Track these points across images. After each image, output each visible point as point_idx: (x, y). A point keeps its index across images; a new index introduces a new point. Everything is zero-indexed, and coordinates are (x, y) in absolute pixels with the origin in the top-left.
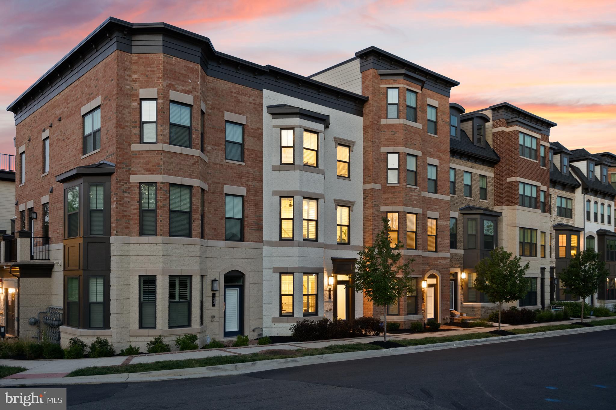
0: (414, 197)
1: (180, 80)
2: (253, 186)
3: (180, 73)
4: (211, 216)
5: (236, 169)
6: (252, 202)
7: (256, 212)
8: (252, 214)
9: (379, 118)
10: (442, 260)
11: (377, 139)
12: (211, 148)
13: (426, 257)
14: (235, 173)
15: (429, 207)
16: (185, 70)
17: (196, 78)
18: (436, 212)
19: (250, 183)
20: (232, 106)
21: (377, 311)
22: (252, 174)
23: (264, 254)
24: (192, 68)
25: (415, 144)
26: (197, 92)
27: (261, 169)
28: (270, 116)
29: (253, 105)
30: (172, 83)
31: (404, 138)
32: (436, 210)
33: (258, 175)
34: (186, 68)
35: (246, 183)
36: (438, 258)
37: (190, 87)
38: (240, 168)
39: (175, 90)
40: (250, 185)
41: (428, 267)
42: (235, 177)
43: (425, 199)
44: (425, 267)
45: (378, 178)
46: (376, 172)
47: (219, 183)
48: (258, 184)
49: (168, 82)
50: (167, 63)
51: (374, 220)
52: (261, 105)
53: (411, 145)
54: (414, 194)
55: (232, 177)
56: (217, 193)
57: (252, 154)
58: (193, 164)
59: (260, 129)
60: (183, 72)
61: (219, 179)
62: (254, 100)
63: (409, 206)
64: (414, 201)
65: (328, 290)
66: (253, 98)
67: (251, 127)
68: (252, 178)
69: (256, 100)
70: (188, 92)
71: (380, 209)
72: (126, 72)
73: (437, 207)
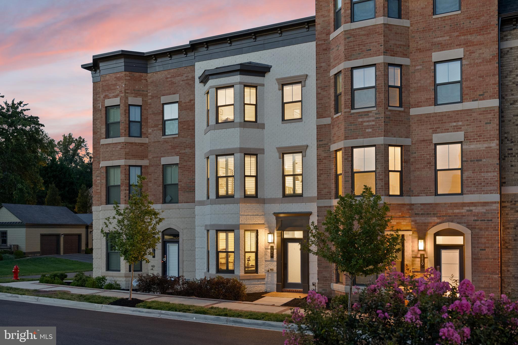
0: (365, 124)
1: (112, 90)
2: (186, 153)
3: (111, 85)
4: (151, 185)
5: (171, 142)
6: (185, 167)
7: (188, 176)
8: (185, 178)
9: (327, 35)
10: (475, 206)
11: (324, 62)
12: (151, 131)
13: (431, 204)
14: (170, 146)
15: (439, 128)
16: (115, 81)
17: (122, 83)
18: (458, 131)
19: (183, 151)
20: (168, 90)
21: (326, 277)
22: (185, 142)
23: (196, 213)
24: (119, 77)
25: (370, 50)
26: (123, 93)
27: (193, 136)
28: (202, 85)
29: (186, 81)
30: (107, 94)
31: (345, 50)
32: (457, 129)
33: (190, 142)
34: (115, 79)
35: (179, 152)
36: (463, 205)
37: (118, 92)
38: (174, 140)
39: (109, 98)
40: (183, 153)
41: (436, 218)
42: (170, 149)
43: (426, 117)
44: (429, 219)
45: (327, 111)
46: (322, 103)
47: (158, 157)
48: (190, 151)
49: (104, 94)
50: (103, 81)
51: (320, 164)
52: (193, 78)
53: (360, 54)
54: (366, 119)
55: (168, 149)
56: (156, 166)
57: (184, 125)
58: (120, 149)
59: (192, 100)
60: (114, 82)
61: (158, 154)
62: (186, 77)
63: (357, 138)
64: (366, 129)
65: (270, 247)
66: (186, 75)
67: (183, 101)
68: (185, 146)
69: (188, 76)
70: (116, 96)
71: (330, 148)
72: (98, 96)
73: (460, 123)
